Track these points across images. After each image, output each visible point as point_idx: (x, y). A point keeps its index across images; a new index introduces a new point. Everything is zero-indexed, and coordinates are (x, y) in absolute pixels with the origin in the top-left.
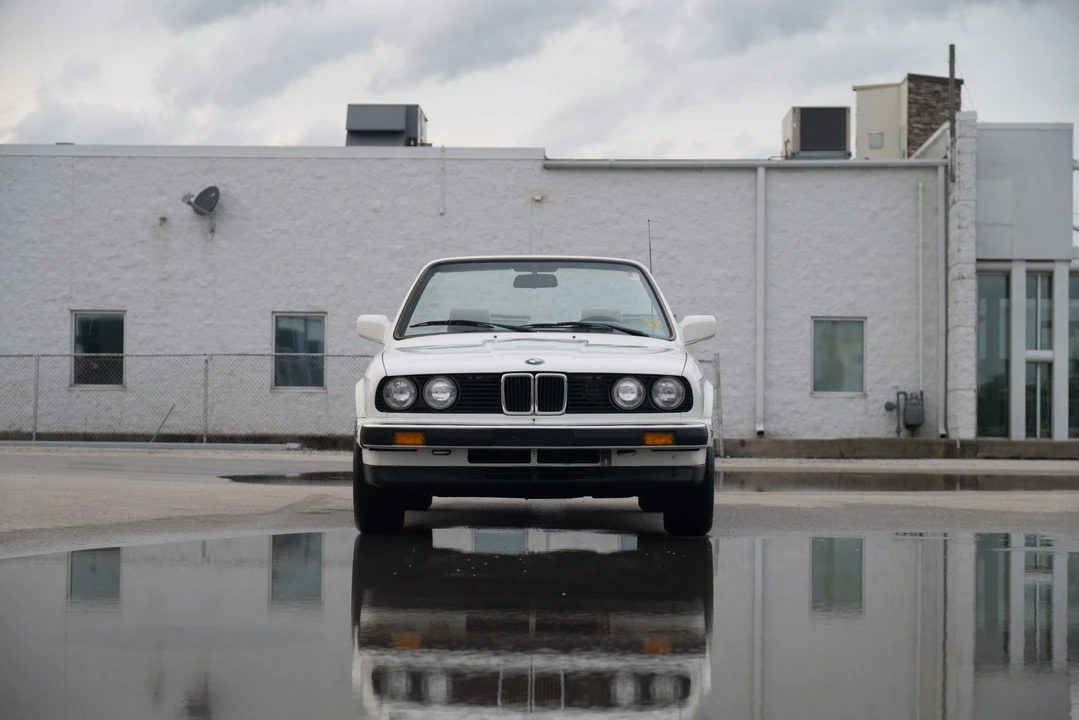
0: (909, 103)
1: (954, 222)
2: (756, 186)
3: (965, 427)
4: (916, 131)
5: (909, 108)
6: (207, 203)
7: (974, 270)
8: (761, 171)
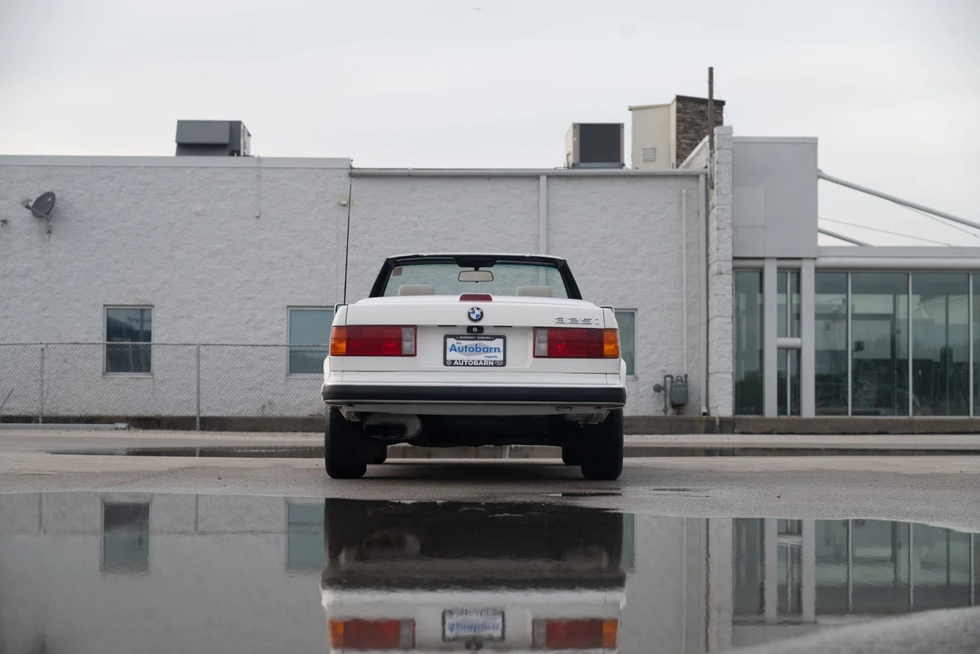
0: (678, 121)
1: (713, 224)
2: (539, 192)
3: (723, 406)
4: (683, 146)
5: (678, 126)
6: (44, 208)
7: (731, 267)
8: (543, 179)
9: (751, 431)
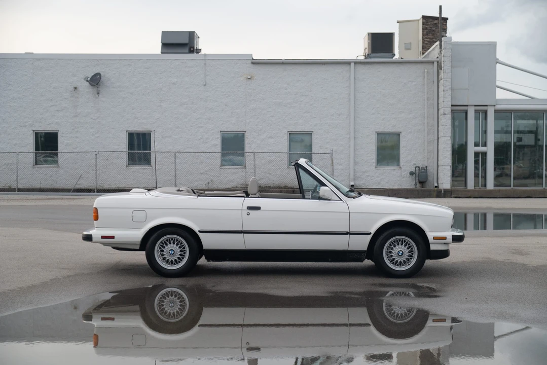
0: (423, 29)
1: (441, 89)
2: (350, 71)
3: (446, 182)
4: (426, 42)
5: (423, 31)
6: (95, 81)
7: (450, 111)
8: (352, 65)
9: (460, 196)
